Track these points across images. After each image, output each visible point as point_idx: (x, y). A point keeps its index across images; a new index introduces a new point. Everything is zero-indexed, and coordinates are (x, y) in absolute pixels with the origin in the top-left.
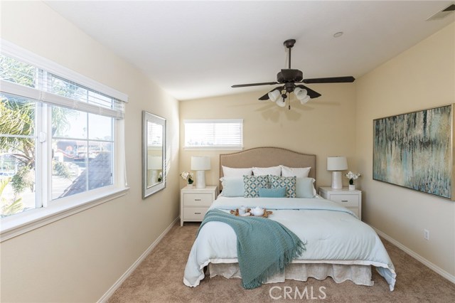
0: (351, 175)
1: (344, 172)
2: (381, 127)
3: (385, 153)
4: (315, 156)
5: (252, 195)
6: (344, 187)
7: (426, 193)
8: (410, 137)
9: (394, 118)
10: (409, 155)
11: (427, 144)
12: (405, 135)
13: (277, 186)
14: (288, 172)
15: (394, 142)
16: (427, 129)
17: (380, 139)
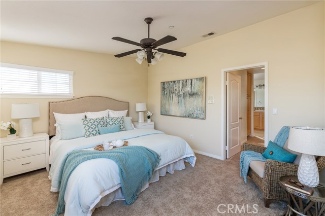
0: (149, 114)
1: (144, 112)
2: (166, 86)
3: (168, 100)
4: (128, 103)
5: (93, 134)
6: (145, 121)
7: (192, 118)
8: (183, 92)
9: (174, 82)
10: (183, 100)
11: (192, 95)
12: (181, 91)
13: (112, 124)
14: (114, 114)
15: (174, 94)
16: (193, 88)
17: (165, 93)
